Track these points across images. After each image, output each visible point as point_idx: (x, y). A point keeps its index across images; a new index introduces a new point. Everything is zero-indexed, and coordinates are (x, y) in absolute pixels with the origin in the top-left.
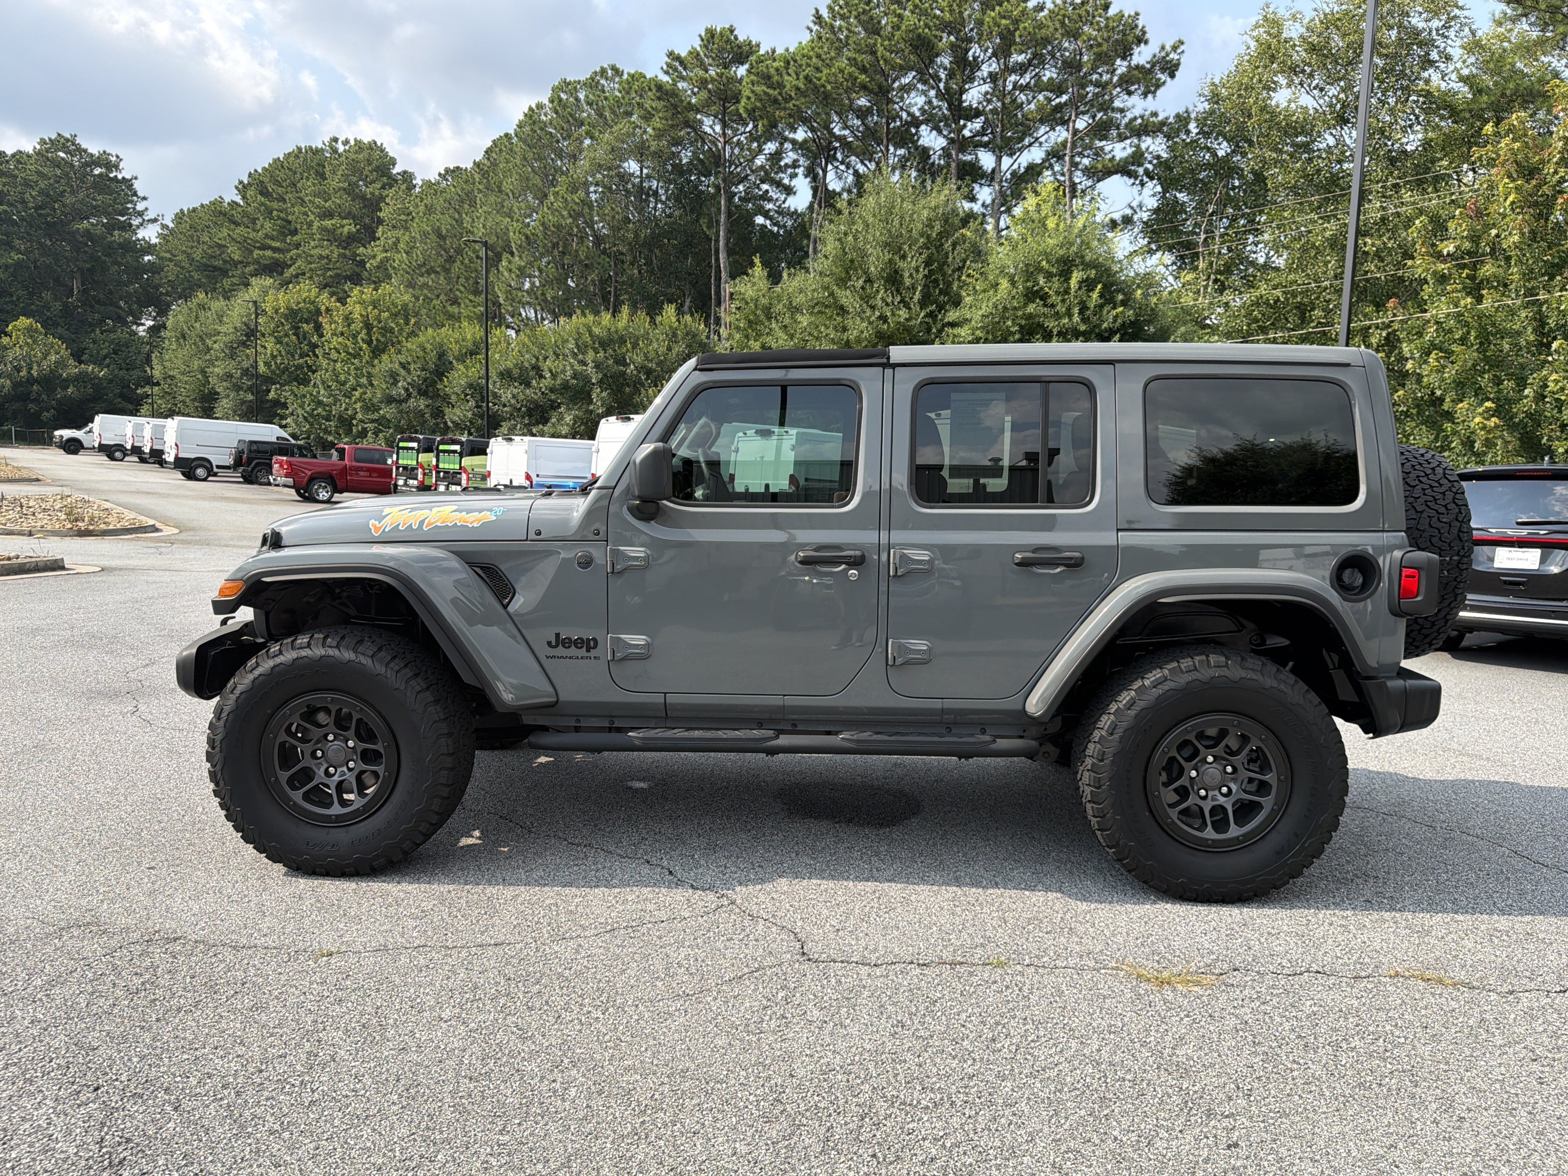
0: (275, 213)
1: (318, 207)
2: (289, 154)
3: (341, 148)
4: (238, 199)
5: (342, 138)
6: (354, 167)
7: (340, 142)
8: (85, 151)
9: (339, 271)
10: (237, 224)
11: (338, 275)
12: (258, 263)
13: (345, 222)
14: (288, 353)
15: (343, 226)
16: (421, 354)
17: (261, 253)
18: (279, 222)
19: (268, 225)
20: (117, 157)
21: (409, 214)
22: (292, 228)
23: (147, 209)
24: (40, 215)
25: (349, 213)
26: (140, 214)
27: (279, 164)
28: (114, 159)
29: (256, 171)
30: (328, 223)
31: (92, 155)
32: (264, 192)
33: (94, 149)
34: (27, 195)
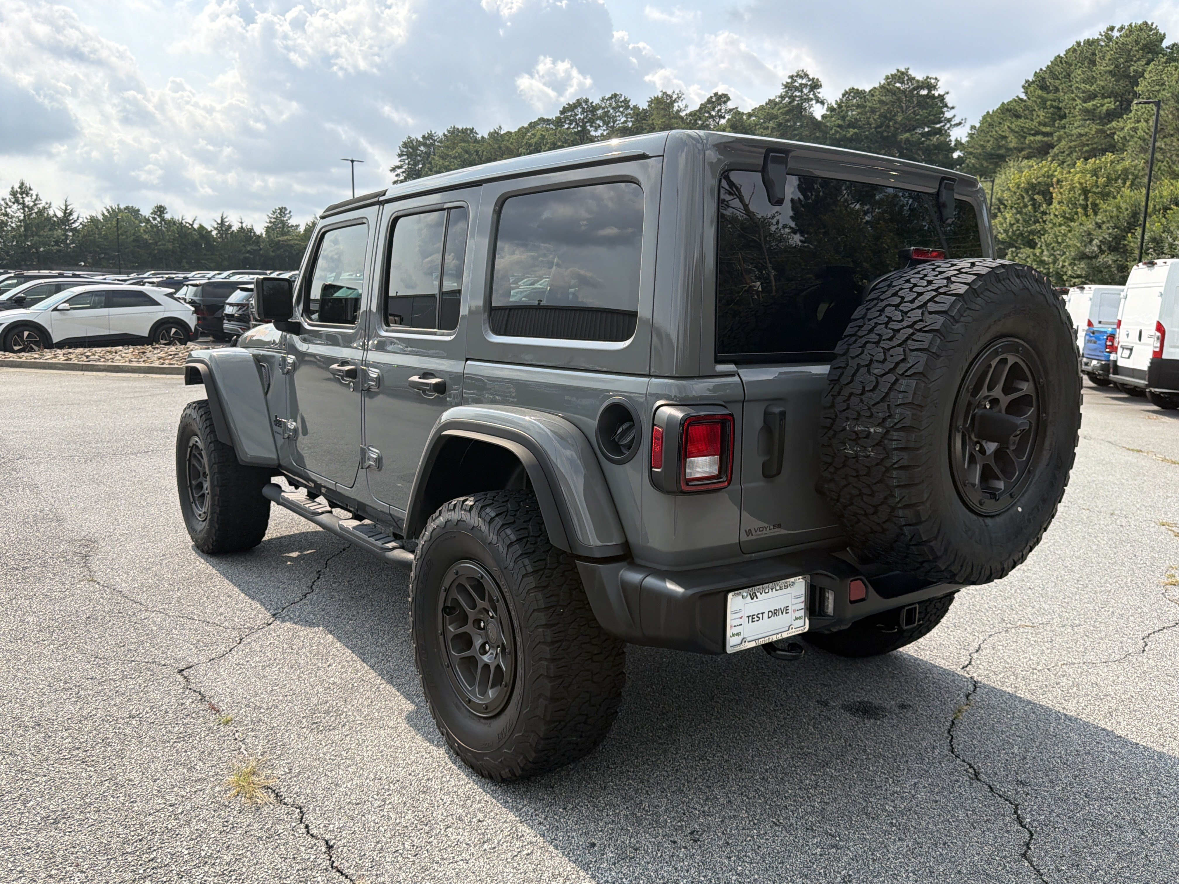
0: (1049, 103)
1: (1084, 92)
2: (1069, 49)
3: (1116, 34)
4: (1023, 96)
5: (1118, 26)
6: (1123, 49)
7: (1116, 30)
8: (914, 78)
9: (1095, 146)
10: (1018, 117)
11: (1094, 149)
12: (1030, 147)
13: (1106, 100)
14: (1024, 220)
15: (1102, 105)
16: (1115, 213)
17: (1032, 138)
18: (1051, 110)
19: (1042, 113)
20: (936, 79)
21: (1163, 84)
22: (1062, 113)
23: (954, 116)
24: (878, 132)
25: (1112, 92)
26: (949, 120)
27: (1059, 59)
28: (933, 81)
29: (1041, 70)
30: (1090, 105)
31: (918, 81)
32: (1044, 87)
33: (920, 76)
34: (871, 119)
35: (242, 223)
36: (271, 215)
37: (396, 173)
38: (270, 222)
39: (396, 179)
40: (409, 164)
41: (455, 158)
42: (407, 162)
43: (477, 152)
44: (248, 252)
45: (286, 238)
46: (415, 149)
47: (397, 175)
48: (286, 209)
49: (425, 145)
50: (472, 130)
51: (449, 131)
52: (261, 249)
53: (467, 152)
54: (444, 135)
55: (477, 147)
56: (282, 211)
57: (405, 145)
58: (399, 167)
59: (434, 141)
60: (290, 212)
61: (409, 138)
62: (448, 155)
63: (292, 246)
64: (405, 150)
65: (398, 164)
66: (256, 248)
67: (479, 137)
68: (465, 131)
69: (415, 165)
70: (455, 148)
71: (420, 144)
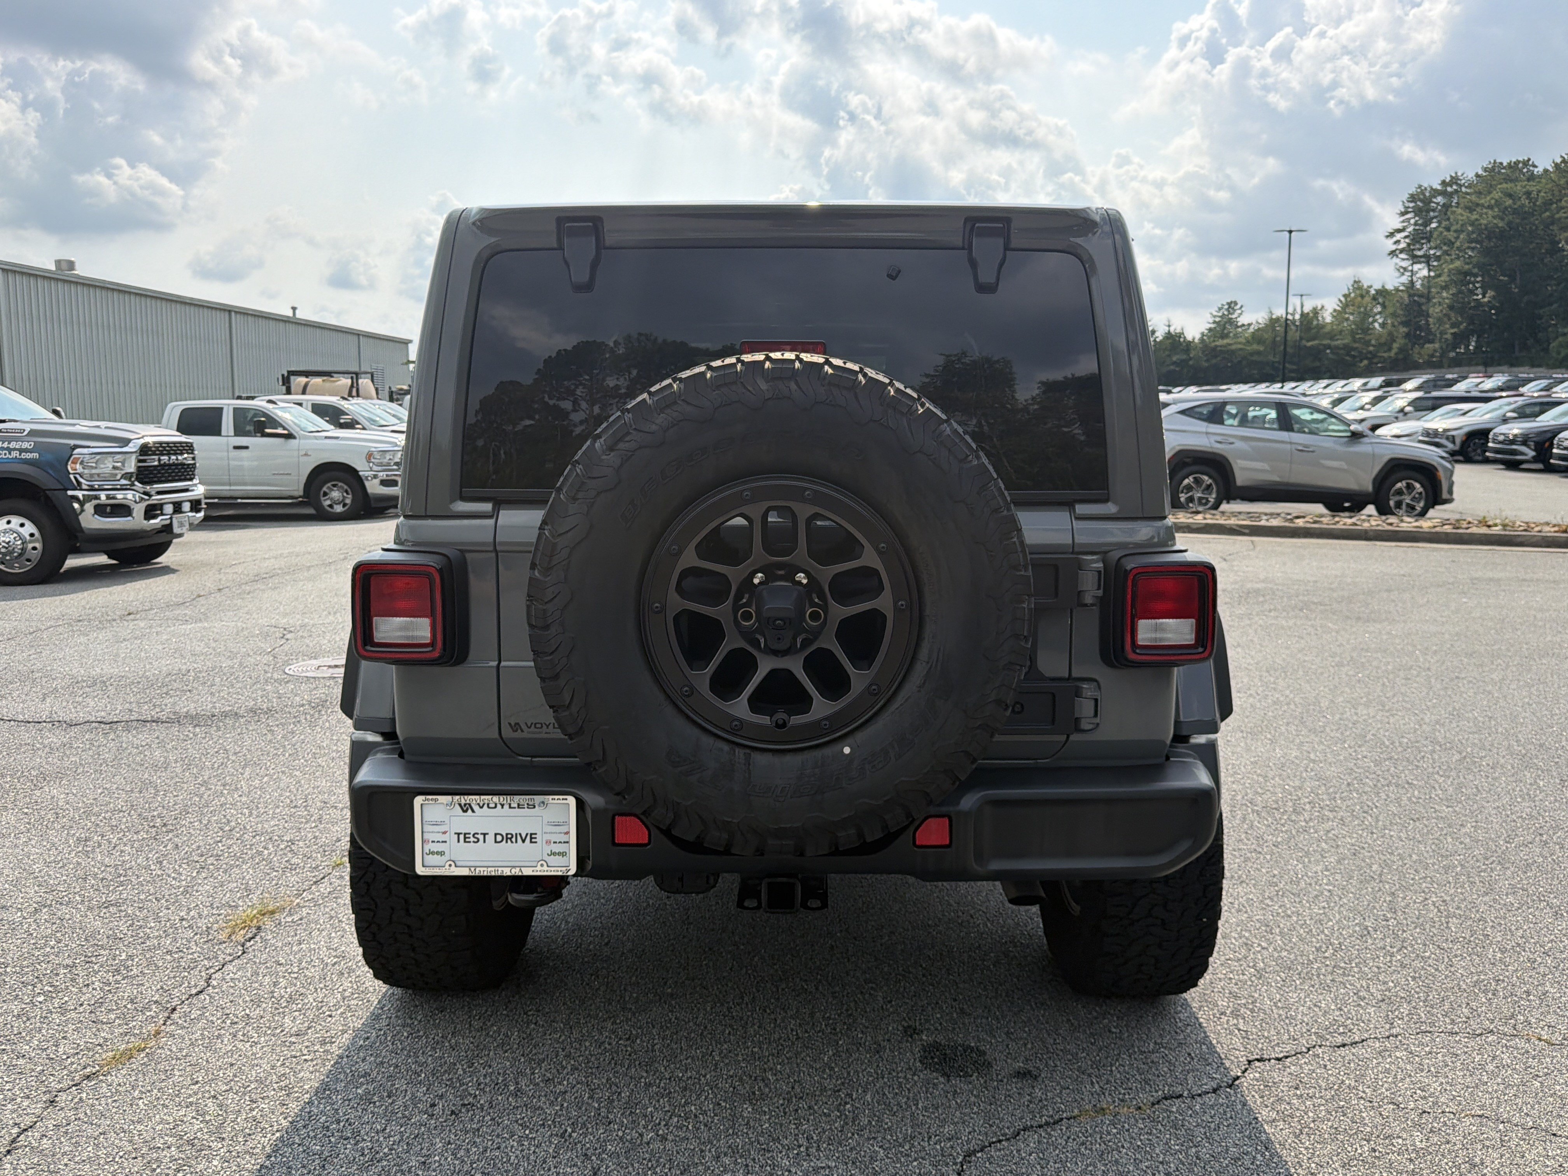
35: (1169, 326)
36: (1215, 313)
37: (1395, 239)
38: (1215, 322)
39: (1394, 247)
40: (1416, 224)
41: (1490, 207)
42: (1412, 221)
43: (1528, 194)
44: (1174, 363)
45: (1225, 341)
46: (1427, 201)
47: (1397, 242)
48: (1236, 303)
49: (1443, 193)
50: (1526, 163)
51: (1485, 170)
52: (1191, 359)
53: (1510, 196)
54: (1477, 175)
55: (1533, 187)
56: (1231, 306)
57: (1413, 198)
58: (1399, 231)
59: (1460, 186)
60: (1242, 307)
61: (1420, 187)
62: (1478, 205)
63: (1233, 352)
64: (1412, 205)
65: (1400, 226)
66: (1184, 357)
67: (1539, 170)
68: (1513, 166)
69: (1426, 223)
70: (1490, 193)
71: (1435, 193)
